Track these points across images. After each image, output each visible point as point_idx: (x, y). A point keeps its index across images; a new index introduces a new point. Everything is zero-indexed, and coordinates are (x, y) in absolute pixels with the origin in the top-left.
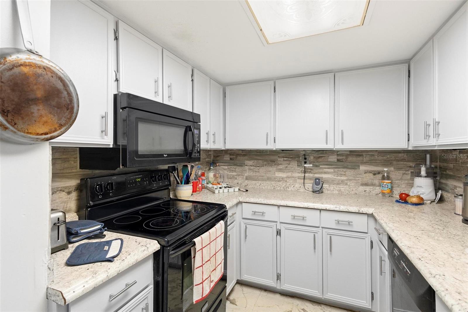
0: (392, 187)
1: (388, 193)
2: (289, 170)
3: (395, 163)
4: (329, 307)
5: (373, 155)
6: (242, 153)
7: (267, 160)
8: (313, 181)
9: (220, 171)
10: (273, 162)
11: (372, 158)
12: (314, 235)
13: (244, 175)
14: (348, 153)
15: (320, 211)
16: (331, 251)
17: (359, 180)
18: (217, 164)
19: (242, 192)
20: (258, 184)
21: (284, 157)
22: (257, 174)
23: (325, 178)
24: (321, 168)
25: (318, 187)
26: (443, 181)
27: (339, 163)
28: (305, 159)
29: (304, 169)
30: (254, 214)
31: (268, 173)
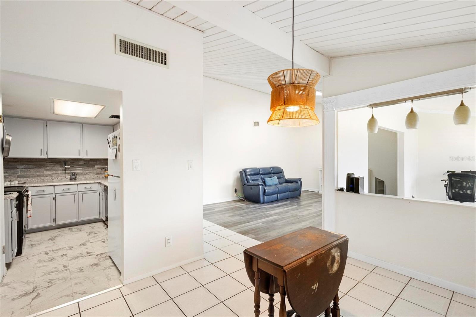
2: (54, 169)
5: (101, 161)
6: (14, 160)
7: (36, 164)
10: (41, 166)
12: (75, 195)
13: (16, 175)
14: (89, 160)
15: (77, 185)
16: (82, 200)
17: (95, 172)
19: (21, 184)
20: (29, 180)
21: (50, 163)
22: (28, 173)
23: (77, 173)
24: (75, 168)
25: (73, 177)
27: (84, 165)
28: (65, 163)
29: (64, 169)
30: (38, 192)
31: (38, 172)
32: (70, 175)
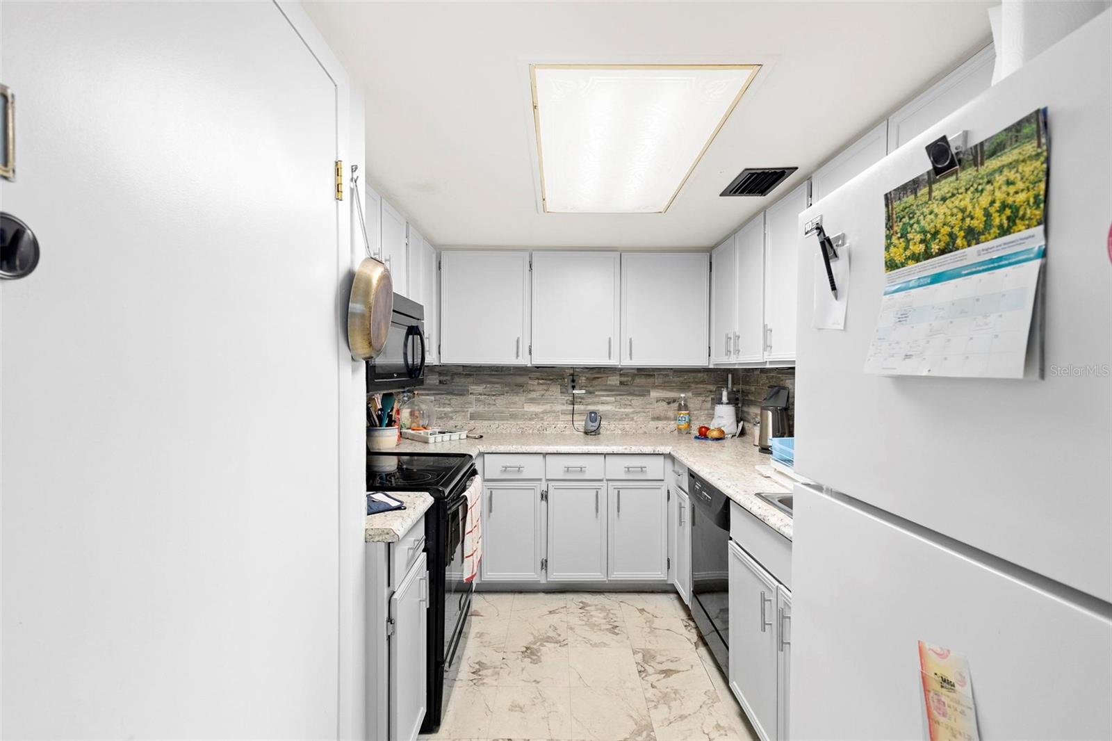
0: (690, 420)
1: (685, 429)
2: (547, 399)
3: (693, 386)
4: (614, 594)
5: (667, 375)
6: (463, 371)
7: (509, 383)
8: (585, 417)
9: (421, 404)
10: (519, 388)
11: (666, 380)
12: (597, 492)
13: (468, 411)
14: (635, 372)
15: (605, 457)
16: (618, 511)
17: (649, 412)
18: (416, 392)
19: (472, 441)
20: (493, 426)
21: (538, 379)
22: (492, 408)
23: (602, 412)
24: (597, 396)
25: (593, 424)
26: (745, 409)
27: (623, 388)
28: (573, 381)
29: (571, 398)
30: (505, 471)
31: (512, 406)
32: (585, 418)
